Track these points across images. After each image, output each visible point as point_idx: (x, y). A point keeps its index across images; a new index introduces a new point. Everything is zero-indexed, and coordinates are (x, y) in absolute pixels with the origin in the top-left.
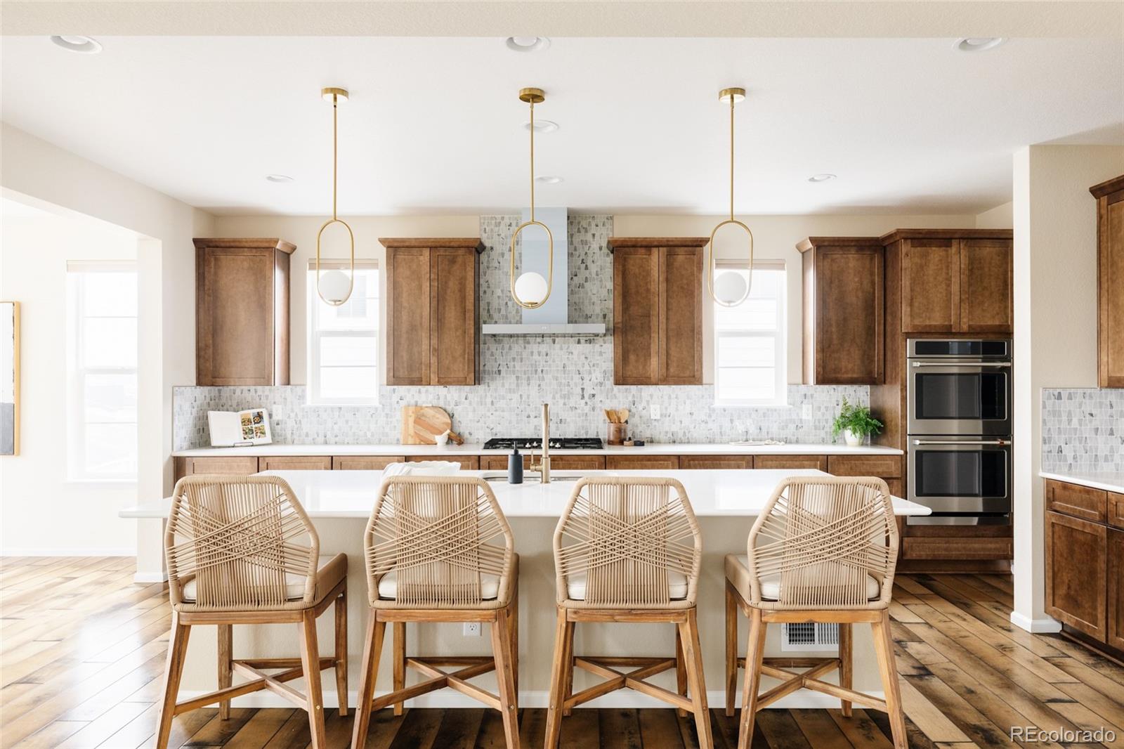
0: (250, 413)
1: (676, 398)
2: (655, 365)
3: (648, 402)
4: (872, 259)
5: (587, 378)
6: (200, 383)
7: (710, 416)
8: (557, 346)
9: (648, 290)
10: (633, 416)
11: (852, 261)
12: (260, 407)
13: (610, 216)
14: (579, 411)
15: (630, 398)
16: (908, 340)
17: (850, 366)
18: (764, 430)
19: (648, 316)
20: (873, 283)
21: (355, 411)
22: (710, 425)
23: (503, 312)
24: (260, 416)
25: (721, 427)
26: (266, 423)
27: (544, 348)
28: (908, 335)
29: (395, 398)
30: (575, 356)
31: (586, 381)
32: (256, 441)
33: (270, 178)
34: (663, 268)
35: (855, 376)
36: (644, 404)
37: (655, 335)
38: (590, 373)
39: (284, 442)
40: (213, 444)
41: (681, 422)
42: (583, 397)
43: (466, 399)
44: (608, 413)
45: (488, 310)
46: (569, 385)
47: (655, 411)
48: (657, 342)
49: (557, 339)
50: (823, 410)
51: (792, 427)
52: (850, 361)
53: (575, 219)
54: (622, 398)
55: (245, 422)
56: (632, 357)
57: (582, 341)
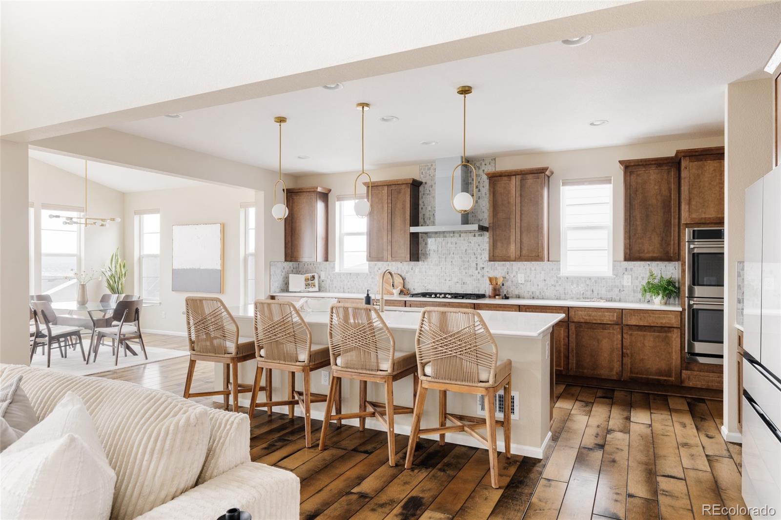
0: (309, 275)
1: (535, 270)
2: (513, 249)
3: (517, 272)
4: (669, 172)
5: (479, 257)
6: (286, 260)
7: (557, 282)
8: (462, 238)
9: (509, 203)
10: (507, 281)
11: (653, 174)
12: (315, 272)
13: (494, 159)
14: (474, 277)
15: (505, 270)
16: (687, 229)
17: (651, 248)
18: (596, 293)
19: (509, 218)
20: (670, 190)
21: (357, 275)
22: (557, 288)
23: (432, 219)
24: (313, 277)
25: (565, 289)
26: (316, 281)
27: (454, 240)
28: (687, 225)
29: (376, 268)
30: (472, 245)
31: (479, 259)
32: (311, 289)
33: (299, 157)
34: (518, 188)
35: (655, 255)
36: (514, 273)
37: (513, 231)
38: (481, 254)
39: (325, 291)
40: (290, 290)
41: (538, 285)
42: (477, 269)
43: (412, 269)
44: (491, 279)
45: (424, 219)
46: (468, 262)
47: (521, 278)
48: (514, 235)
49: (462, 234)
50: (640, 278)
51: (616, 291)
52: (652, 244)
53: (468, 163)
54: (499, 270)
55: (307, 280)
56: (499, 244)
57: (476, 235)
